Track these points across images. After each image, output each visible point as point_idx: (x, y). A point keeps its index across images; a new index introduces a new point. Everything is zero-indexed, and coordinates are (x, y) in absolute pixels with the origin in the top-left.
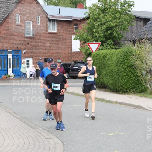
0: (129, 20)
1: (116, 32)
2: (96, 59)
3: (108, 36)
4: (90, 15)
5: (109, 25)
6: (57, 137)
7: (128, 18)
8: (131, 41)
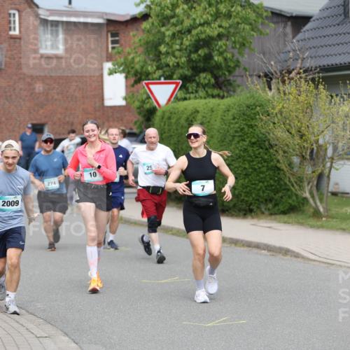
0: (255, 20)
1: (221, 54)
2: (168, 126)
3: (198, 65)
4: (151, 8)
5: (202, 33)
6: (66, 334)
7: (253, 16)
8: (259, 77)
